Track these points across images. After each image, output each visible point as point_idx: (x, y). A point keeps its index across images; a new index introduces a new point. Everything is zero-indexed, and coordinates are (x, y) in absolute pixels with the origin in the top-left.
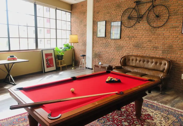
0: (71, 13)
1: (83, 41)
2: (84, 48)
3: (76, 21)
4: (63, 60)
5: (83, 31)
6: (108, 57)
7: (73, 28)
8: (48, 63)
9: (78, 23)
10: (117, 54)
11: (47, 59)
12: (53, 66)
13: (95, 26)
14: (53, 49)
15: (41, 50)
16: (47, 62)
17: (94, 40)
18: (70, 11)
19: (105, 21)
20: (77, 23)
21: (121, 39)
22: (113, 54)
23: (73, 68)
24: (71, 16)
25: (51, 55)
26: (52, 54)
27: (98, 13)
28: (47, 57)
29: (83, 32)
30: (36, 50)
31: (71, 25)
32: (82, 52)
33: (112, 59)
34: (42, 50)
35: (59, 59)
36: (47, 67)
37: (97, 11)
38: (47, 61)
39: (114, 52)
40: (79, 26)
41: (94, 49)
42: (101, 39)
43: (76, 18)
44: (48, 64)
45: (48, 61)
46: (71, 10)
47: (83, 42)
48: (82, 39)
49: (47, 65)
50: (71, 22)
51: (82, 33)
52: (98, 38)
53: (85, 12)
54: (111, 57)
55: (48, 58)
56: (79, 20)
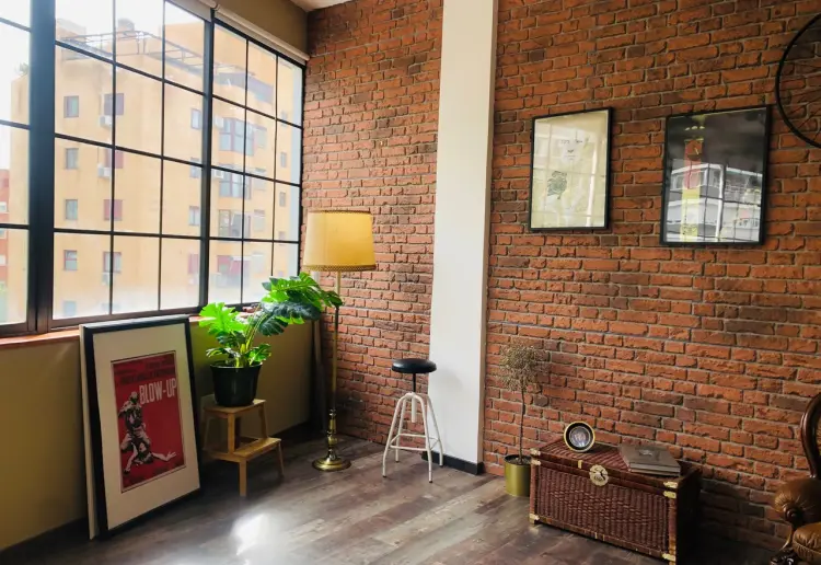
0: (304, 68)
1: (401, 257)
2: (405, 306)
3: (345, 119)
4: (257, 402)
5: (396, 190)
6: (632, 383)
7: (319, 166)
8: (137, 441)
9: (364, 136)
10: (732, 362)
11: (128, 406)
12: (179, 462)
13: (512, 148)
14: (186, 321)
15: (78, 333)
16: (128, 438)
17: (499, 249)
18: (302, 57)
19: (606, 112)
20: (349, 136)
21: (773, 243)
22: (683, 360)
23: (326, 465)
24: (308, 89)
25: (161, 367)
26: (169, 359)
27: (536, 55)
28: (134, 395)
29: (401, 198)
30: (37, 332)
31: (306, 149)
32: (387, 334)
33: (680, 402)
34: (89, 333)
35: (224, 401)
36: (130, 479)
37: (529, 45)
38: (126, 424)
39: (690, 346)
40: (365, 154)
41: (497, 314)
42: (566, 241)
43: (346, 100)
44: (141, 456)
45: (138, 424)
46: (309, 48)
47: (394, 266)
48: (395, 247)
49: (124, 464)
50: (302, 128)
51: (392, 199)
52: (538, 239)
53: (424, 58)
54: (665, 382)
55: (135, 401)
56: (367, 115)
